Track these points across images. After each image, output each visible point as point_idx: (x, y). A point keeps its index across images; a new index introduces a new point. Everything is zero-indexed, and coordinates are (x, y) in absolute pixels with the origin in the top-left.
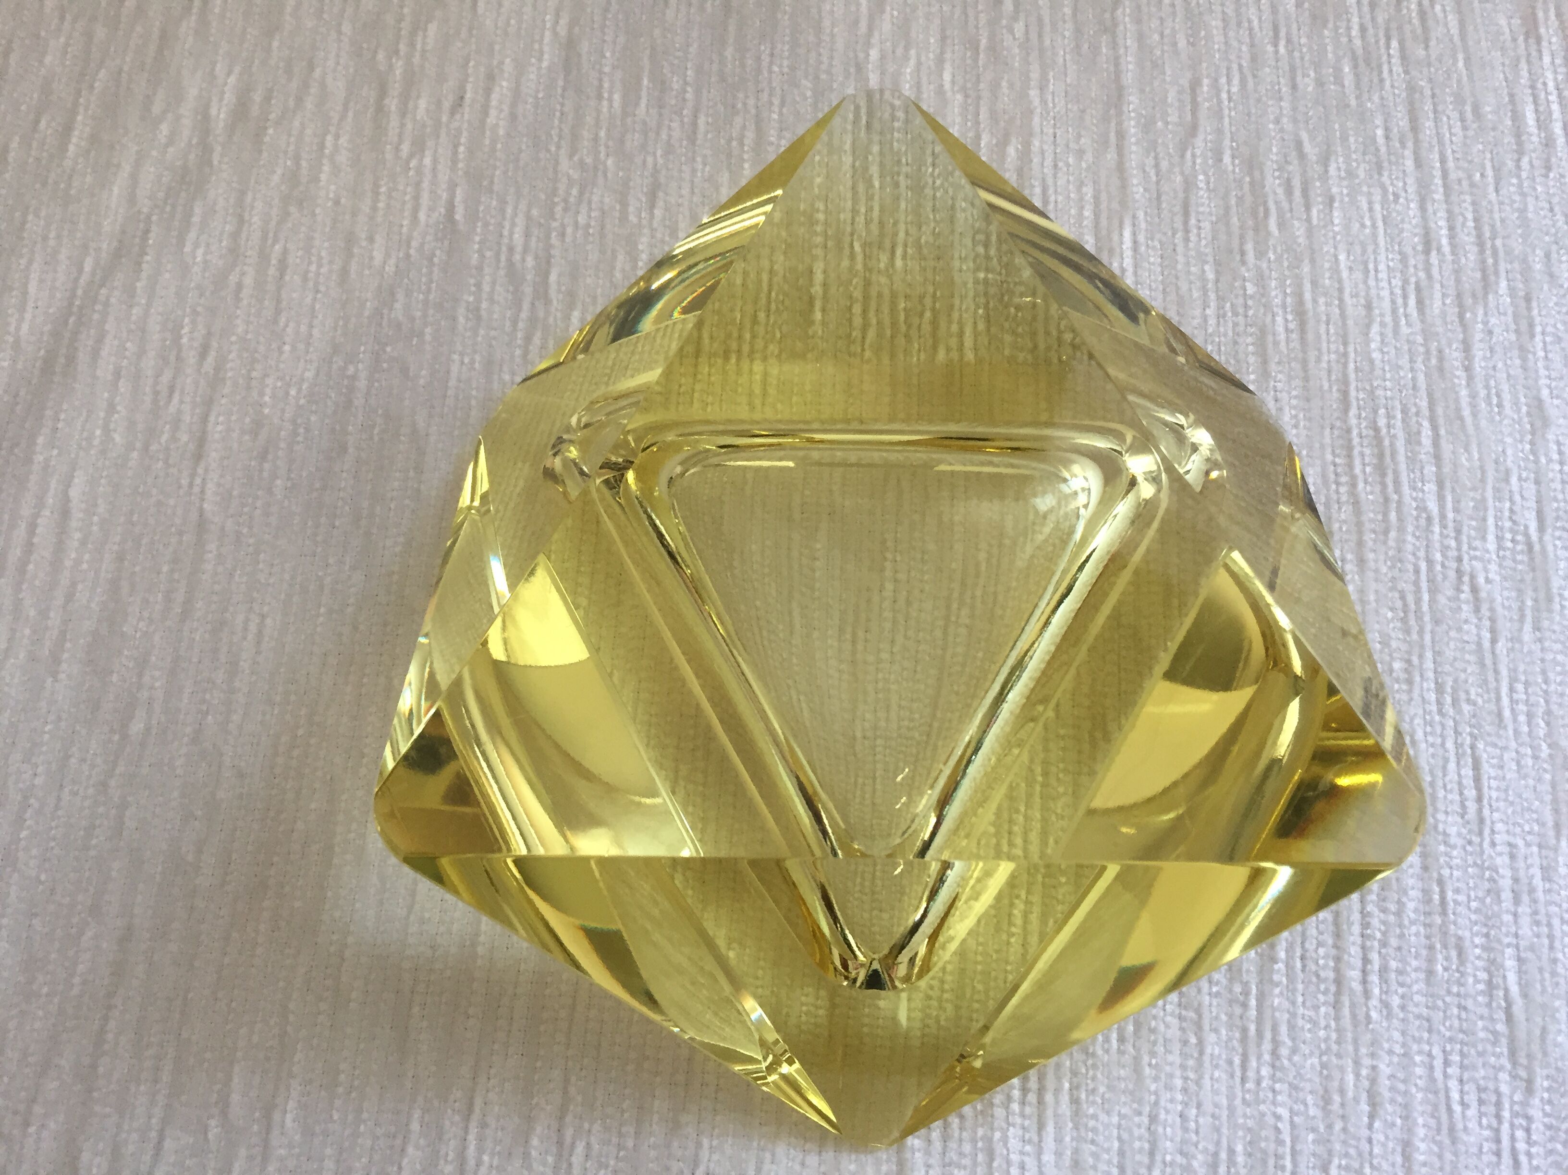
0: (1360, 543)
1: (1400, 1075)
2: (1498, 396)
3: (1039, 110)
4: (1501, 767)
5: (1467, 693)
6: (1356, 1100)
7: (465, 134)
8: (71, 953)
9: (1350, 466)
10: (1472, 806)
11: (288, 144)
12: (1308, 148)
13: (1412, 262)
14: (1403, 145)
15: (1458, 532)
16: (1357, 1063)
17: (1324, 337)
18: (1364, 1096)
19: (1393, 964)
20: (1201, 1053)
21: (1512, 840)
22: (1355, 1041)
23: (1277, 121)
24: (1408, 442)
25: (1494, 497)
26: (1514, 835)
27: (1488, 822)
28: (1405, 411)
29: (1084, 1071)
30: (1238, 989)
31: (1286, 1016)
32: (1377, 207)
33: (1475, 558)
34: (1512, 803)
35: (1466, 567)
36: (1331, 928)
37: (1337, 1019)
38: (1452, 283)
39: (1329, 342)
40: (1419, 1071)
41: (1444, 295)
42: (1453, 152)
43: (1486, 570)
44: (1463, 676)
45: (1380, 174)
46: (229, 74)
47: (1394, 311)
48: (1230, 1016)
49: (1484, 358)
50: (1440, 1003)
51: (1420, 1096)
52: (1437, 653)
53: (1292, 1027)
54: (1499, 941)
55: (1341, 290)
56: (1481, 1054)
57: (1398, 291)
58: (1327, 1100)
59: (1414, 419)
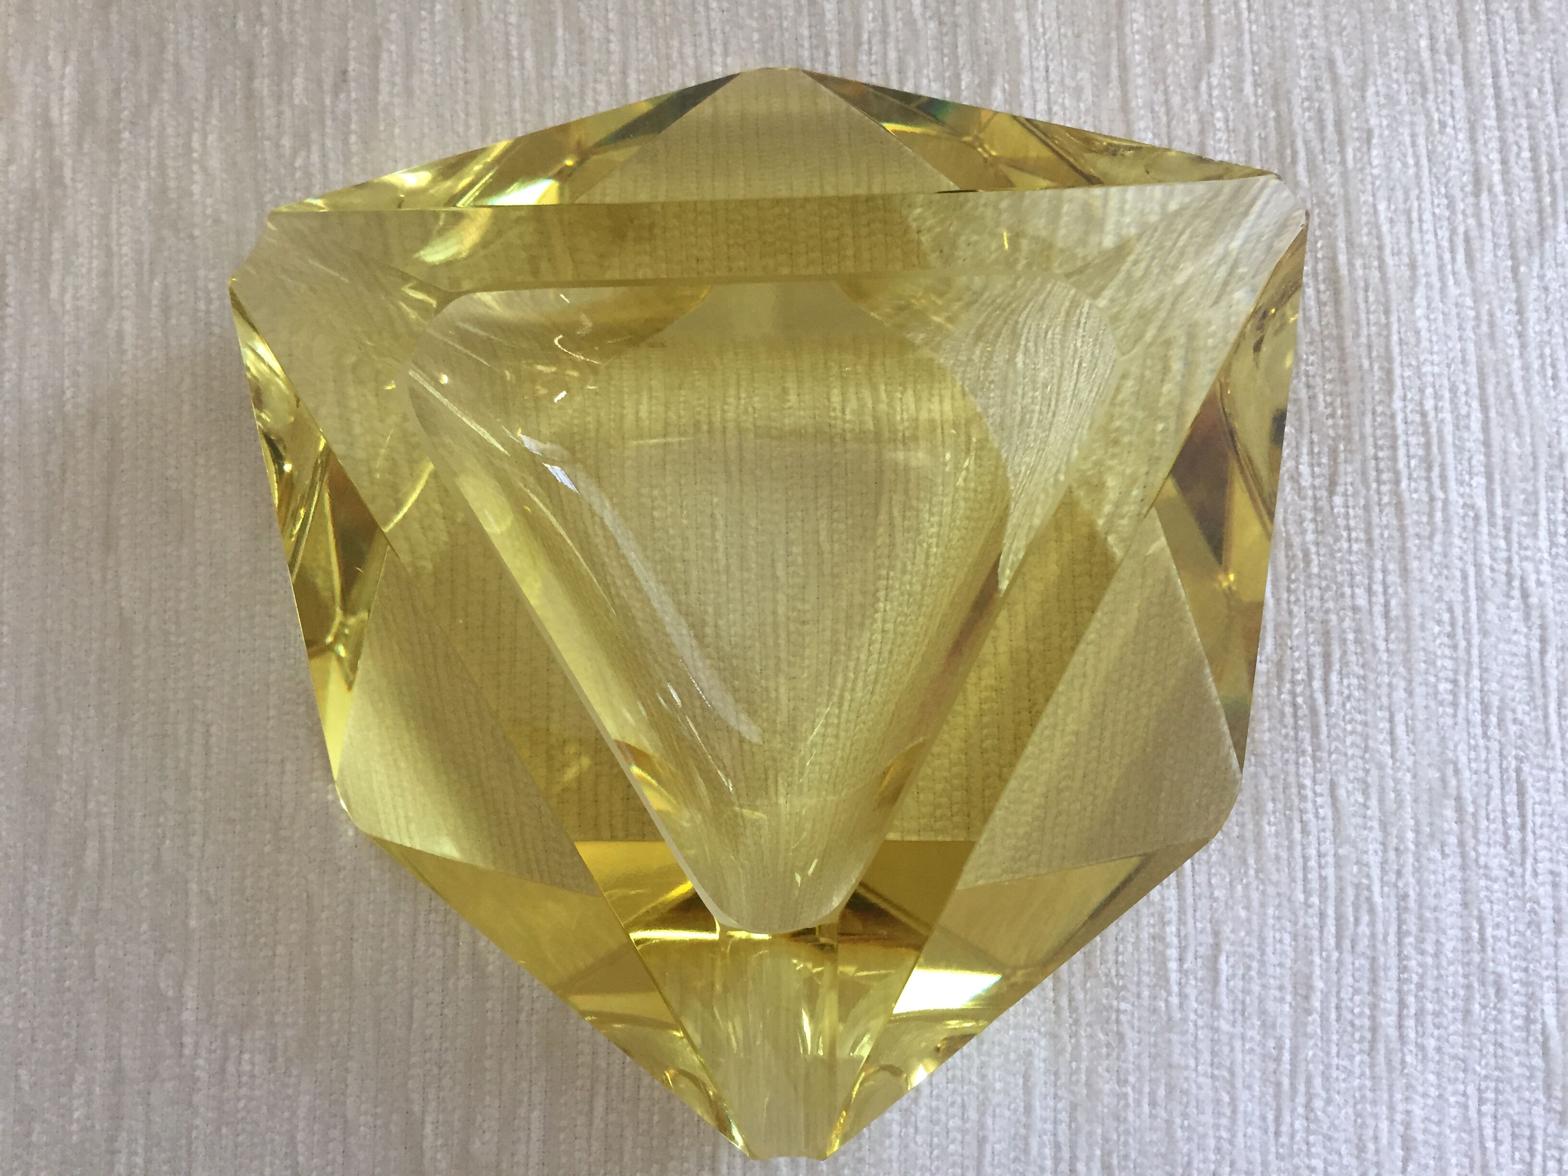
0: (1403, 550)
1: (1435, 1118)
2: (1554, 366)
3: (1027, 38)
4: (1547, 791)
5: (1514, 711)
6: (1391, 1145)
7: (355, 117)
8: (63, 1100)
9: (1394, 459)
10: (1515, 835)
11: (149, 149)
12: (1342, 68)
13: (1460, 206)
14: (1451, 61)
15: (1508, 529)
16: (1391, 1108)
17: (1362, 306)
18: (1398, 1141)
19: (1430, 1007)
20: (1234, 1111)
21: (1554, 867)
22: (1391, 1087)
23: (1306, 35)
24: (1457, 427)
25: (1547, 486)
26: (1558, 862)
27: (1531, 851)
28: (1453, 390)
29: (1115, 1137)
30: (1271, 1043)
31: (1321, 1067)
32: (1421, 141)
33: (1526, 558)
34: (1557, 829)
35: (1516, 571)
36: (1367, 974)
37: (1372, 1065)
38: (1505, 230)
39: (1368, 312)
40: (1454, 1111)
41: (1496, 246)
42: (1508, 63)
43: (1538, 572)
44: (1510, 693)
45: (1424, 97)
46: (65, 63)
47: (1441, 268)
48: (1264, 1072)
49: (1539, 321)
50: (1477, 1043)
51: (1453, 1136)
52: (1484, 670)
53: (1326, 1077)
54: (1538, 974)
55: (1380, 248)
56: (1515, 1090)
57: (1445, 244)
58: (1361, 1149)
59: (1463, 399)
